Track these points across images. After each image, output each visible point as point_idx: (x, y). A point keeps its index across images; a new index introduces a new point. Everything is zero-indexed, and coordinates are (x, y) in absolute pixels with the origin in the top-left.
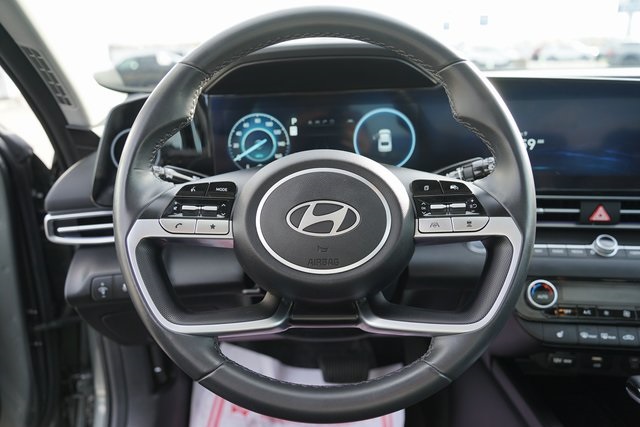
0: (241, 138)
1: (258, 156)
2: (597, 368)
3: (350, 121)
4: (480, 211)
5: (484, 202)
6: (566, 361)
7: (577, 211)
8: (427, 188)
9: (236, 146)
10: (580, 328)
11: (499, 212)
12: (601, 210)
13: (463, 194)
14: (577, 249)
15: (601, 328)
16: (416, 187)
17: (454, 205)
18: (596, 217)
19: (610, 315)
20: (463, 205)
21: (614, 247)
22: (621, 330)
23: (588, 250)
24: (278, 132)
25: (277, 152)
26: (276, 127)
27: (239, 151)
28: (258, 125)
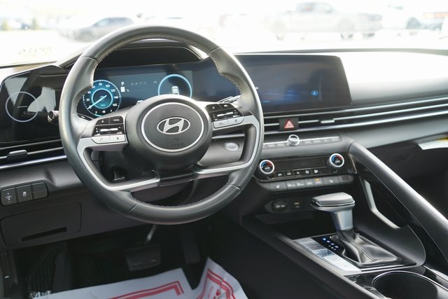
0: (90, 95)
1: (102, 105)
2: (298, 209)
3: (155, 82)
4: (240, 114)
5: (240, 111)
6: (282, 206)
7: (278, 124)
8: (214, 108)
9: (88, 100)
10: (287, 182)
11: (248, 114)
12: (289, 123)
13: (231, 108)
14: (280, 143)
15: (297, 181)
16: (209, 108)
17: (227, 114)
18: (287, 127)
19: (300, 174)
20: (232, 113)
21: (298, 140)
22: (306, 180)
23: (285, 143)
24: (114, 90)
25: (114, 103)
26: (112, 87)
27: (90, 103)
28: (100, 87)
